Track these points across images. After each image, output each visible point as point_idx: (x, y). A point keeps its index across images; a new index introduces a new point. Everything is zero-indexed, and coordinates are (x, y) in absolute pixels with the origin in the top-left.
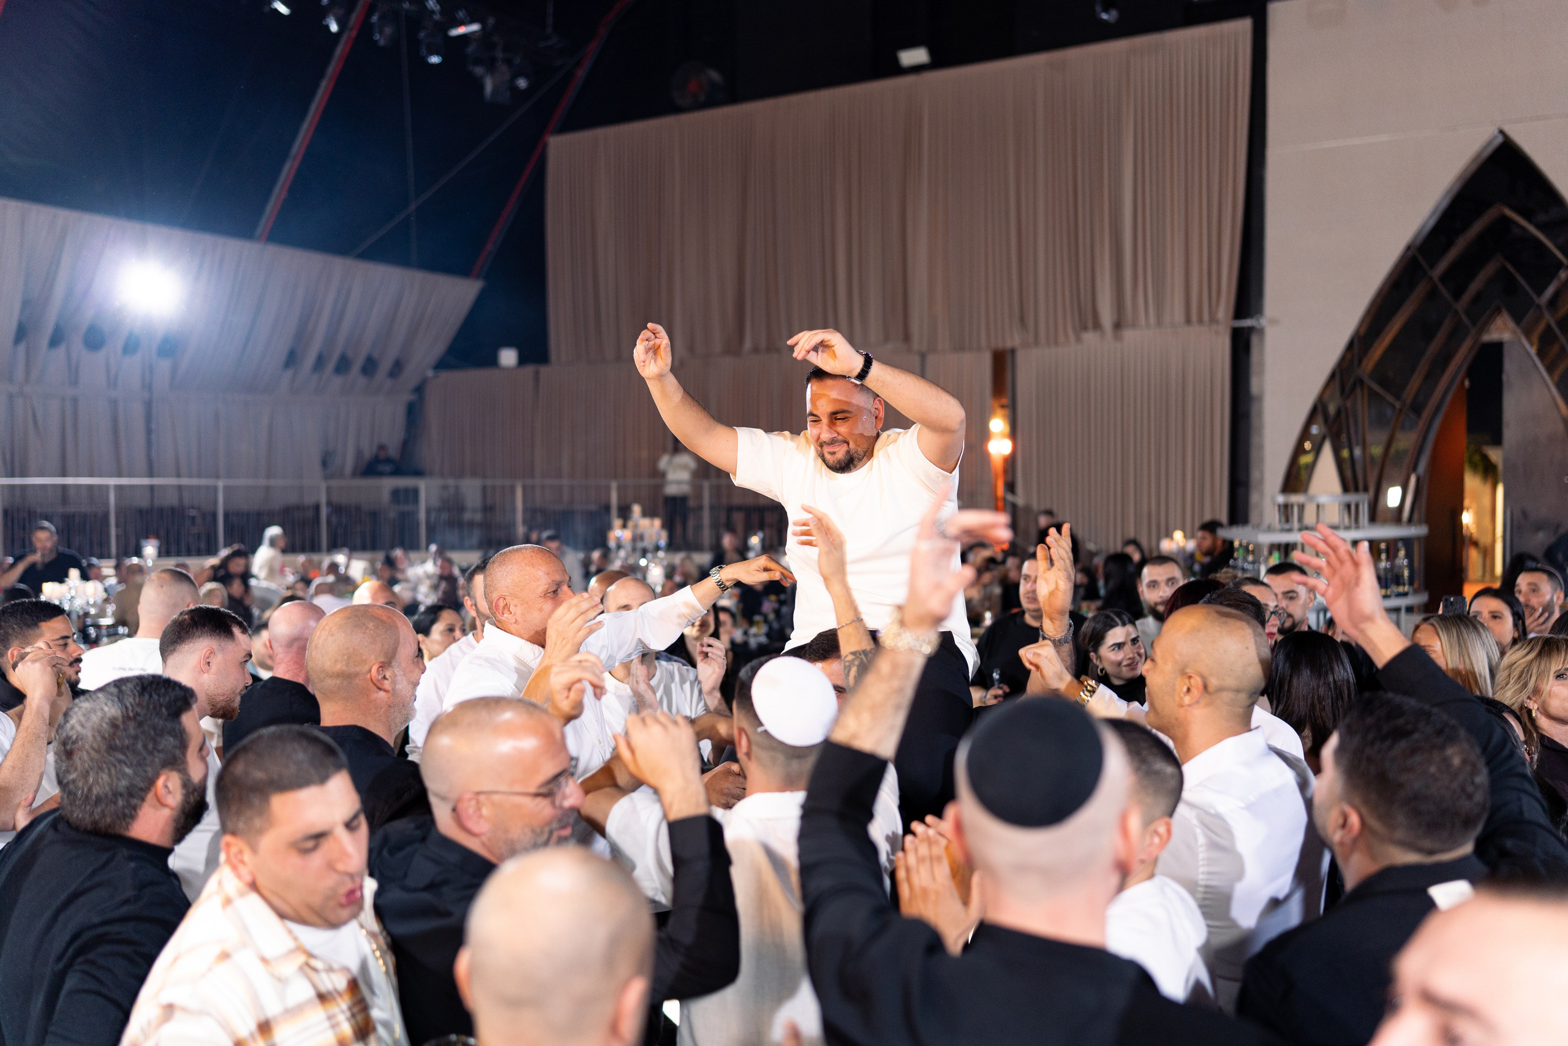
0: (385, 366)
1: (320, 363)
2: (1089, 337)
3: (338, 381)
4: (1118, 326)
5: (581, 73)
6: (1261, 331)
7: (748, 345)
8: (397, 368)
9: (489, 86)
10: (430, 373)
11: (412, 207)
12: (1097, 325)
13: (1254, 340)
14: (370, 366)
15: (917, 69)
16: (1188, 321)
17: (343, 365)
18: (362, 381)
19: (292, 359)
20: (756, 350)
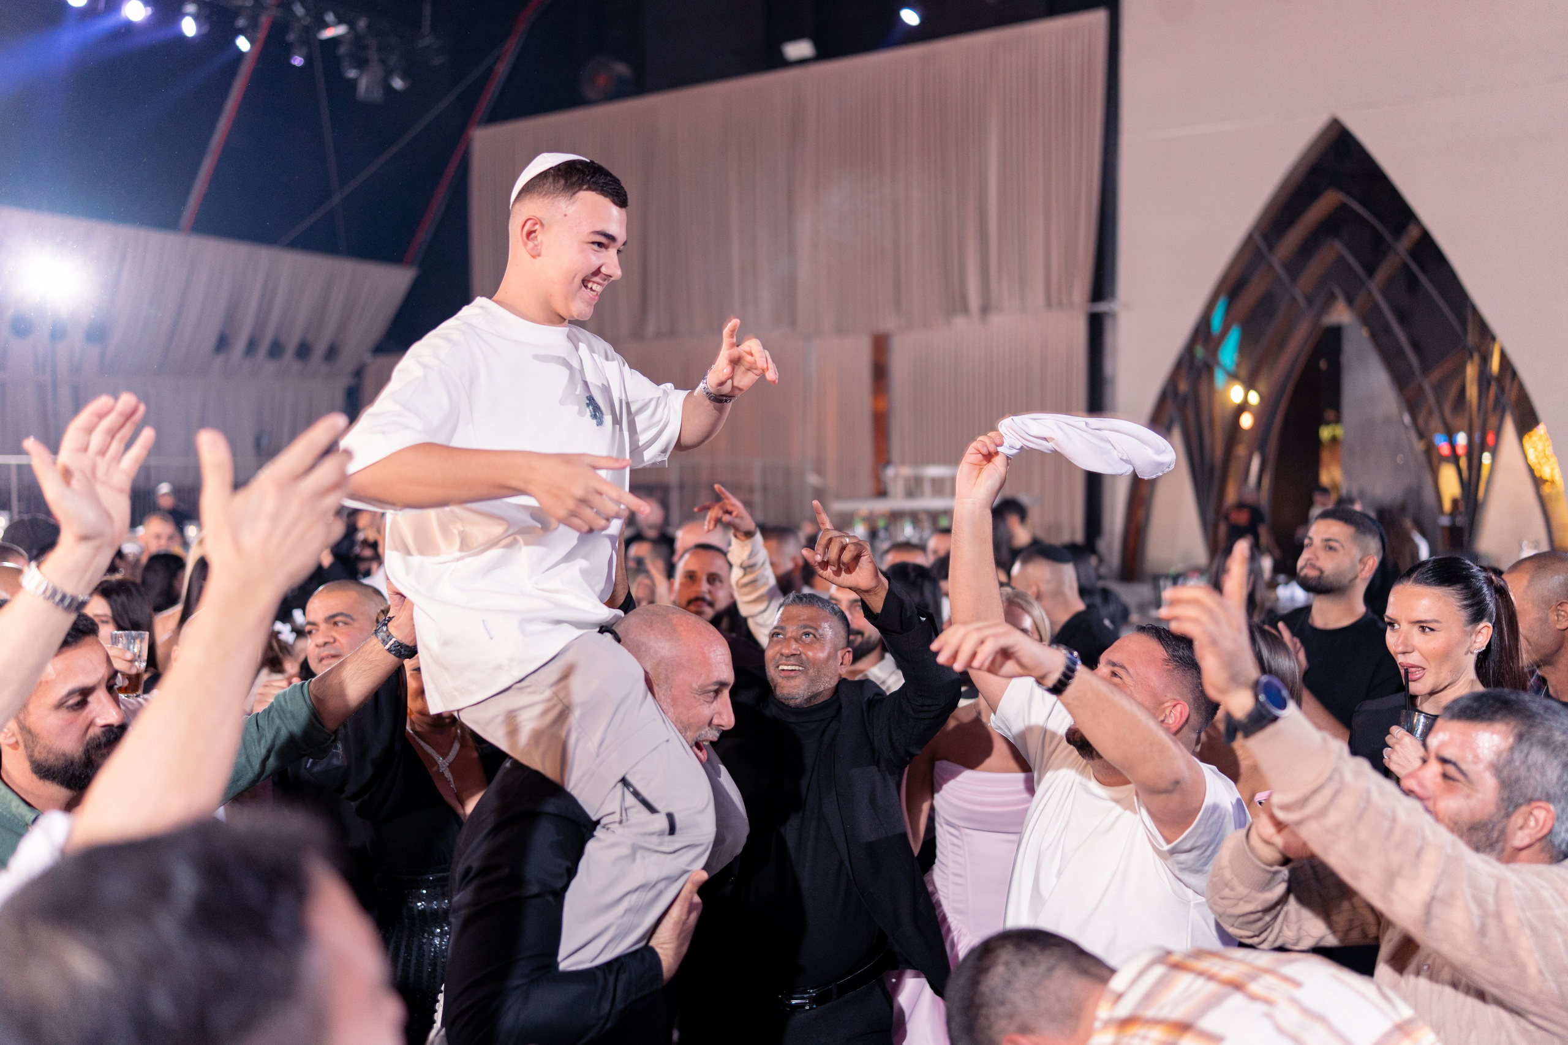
0: (320, 349)
1: (252, 346)
2: (959, 321)
3: (271, 367)
4: (985, 310)
5: (503, 68)
6: (1113, 315)
7: (651, 328)
8: (332, 353)
9: (363, 85)
10: (368, 357)
11: (337, 199)
12: (965, 309)
13: (1108, 324)
14: (304, 351)
15: (802, 62)
16: (1049, 304)
17: (276, 350)
18: (296, 366)
19: (222, 343)
20: (658, 335)
